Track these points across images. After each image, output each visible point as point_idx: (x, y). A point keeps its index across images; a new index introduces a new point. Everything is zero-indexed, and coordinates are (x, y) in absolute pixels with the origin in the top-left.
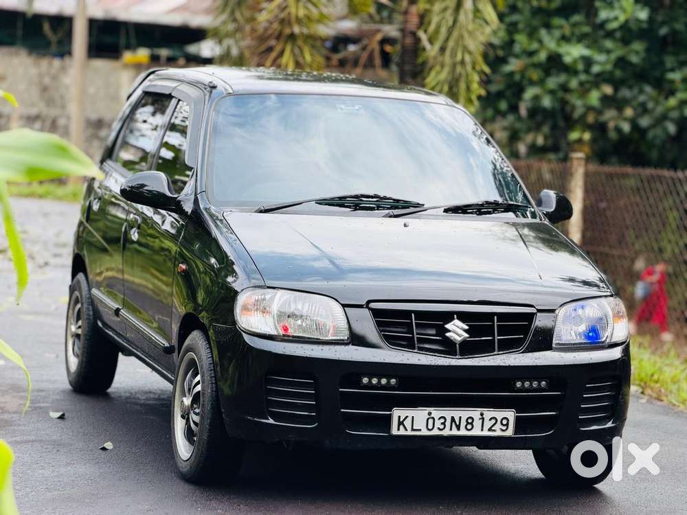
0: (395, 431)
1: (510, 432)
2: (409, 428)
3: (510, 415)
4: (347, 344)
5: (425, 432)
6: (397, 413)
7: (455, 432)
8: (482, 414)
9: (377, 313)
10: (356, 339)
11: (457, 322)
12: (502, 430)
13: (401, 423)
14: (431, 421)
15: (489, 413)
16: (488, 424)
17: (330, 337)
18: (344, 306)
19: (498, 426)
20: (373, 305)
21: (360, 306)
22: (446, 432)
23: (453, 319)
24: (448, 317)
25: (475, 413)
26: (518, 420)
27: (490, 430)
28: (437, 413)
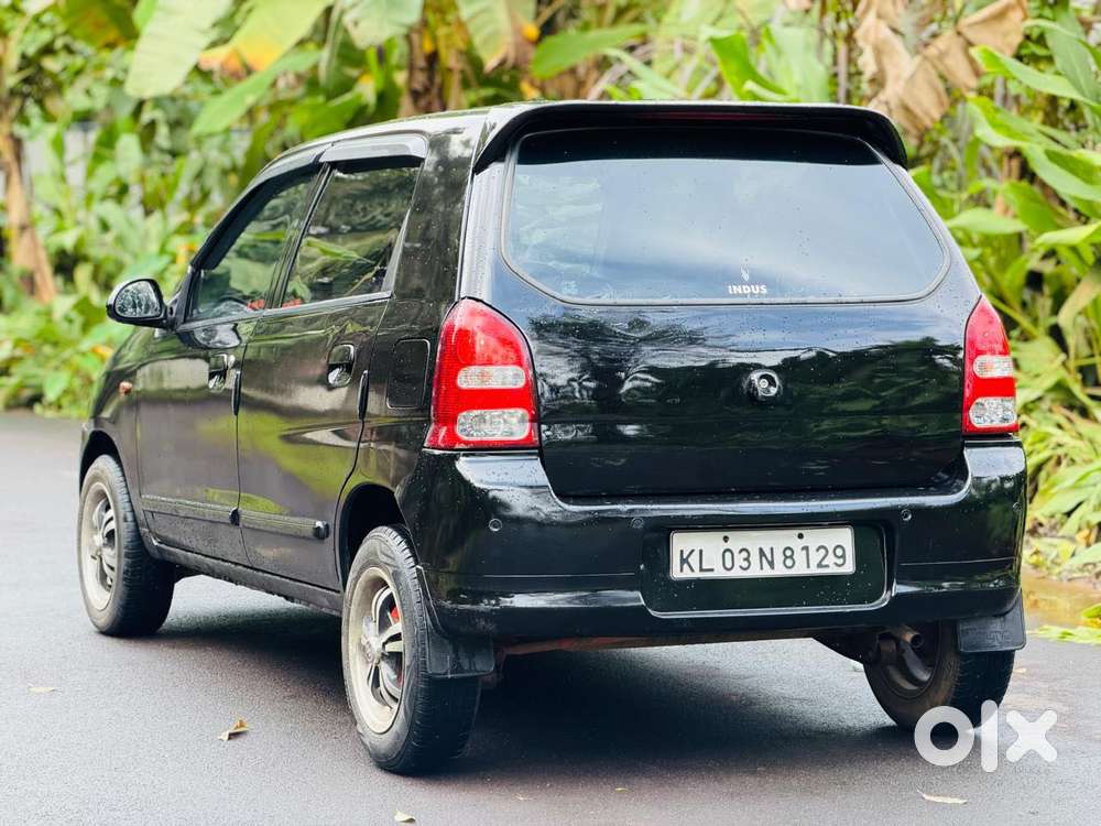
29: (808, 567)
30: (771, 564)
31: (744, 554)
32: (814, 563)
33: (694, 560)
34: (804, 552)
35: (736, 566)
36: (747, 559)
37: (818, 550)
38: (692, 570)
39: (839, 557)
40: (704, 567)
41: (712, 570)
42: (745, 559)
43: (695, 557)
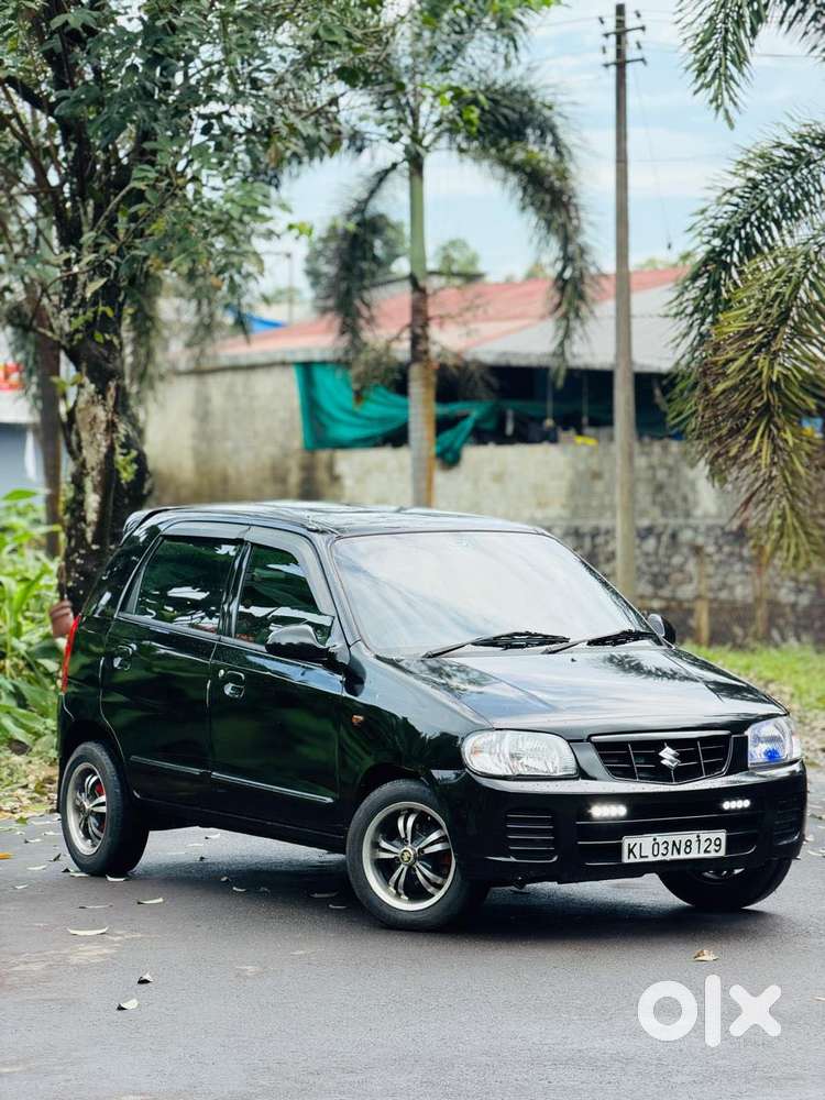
0: (626, 860)
1: (722, 853)
2: (638, 856)
3: (722, 835)
4: (577, 779)
5: (651, 859)
6: (627, 841)
7: (676, 856)
8: (698, 837)
9: (599, 747)
10: (582, 774)
11: (668, 749)
12: (717, 851)
13: (631, 851)
14: (656, 846)
15: (704, 835)
16: (704, 846)
17: (558, 774)
18: (569, 741)
19: (712, 847)
20: (593, 738)
21: (581, 741)
22: (669, 857)
23: (664, 747)
24: (660, 744)
25: (692, 836)
26: (728, 838)
27: (706, 851)
28: (661, 838)
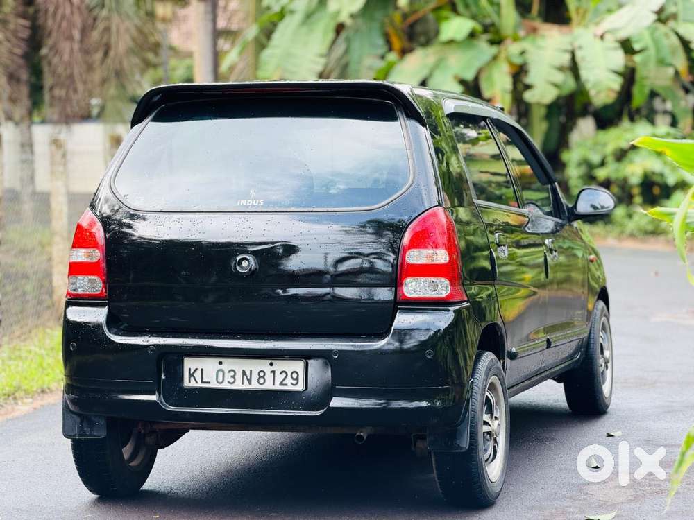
29: (274, 384)
30: (250, 381)
31: (232, 373)
32: (277, 382)
33: (198, 375)
34: (272, 374)
35: (226, 382)
36: (233, 377)
37: (281, 373)
38: (196, 382)
39: (294, 379)
40: (204, 381)
41: (209, 383)
42: (232, 377)
43: (199, 373)
